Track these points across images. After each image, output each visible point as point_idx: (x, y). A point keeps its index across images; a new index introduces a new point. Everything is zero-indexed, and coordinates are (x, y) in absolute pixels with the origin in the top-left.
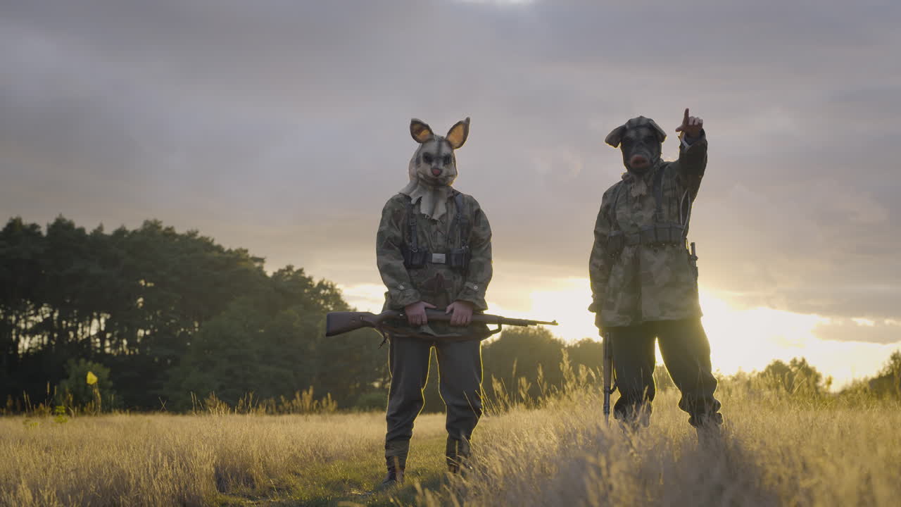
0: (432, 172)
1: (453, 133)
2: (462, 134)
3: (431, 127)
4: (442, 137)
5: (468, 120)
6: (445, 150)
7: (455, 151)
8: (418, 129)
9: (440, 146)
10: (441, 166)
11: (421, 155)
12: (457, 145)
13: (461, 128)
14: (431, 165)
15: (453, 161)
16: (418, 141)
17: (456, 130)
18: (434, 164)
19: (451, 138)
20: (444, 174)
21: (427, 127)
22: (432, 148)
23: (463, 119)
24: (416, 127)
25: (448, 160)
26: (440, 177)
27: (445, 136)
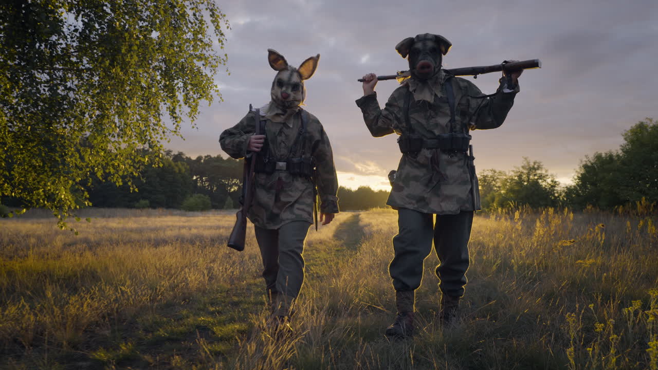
0: (282, 95)
1: (304, 66)
2: (311, 68)
3: (286, 58)
4: (295, 69)
5: (318, 56)
6: (295, 79)
7: (305, 81)
8: (275, 60)
9: (291, 75)
10: (289, 91)
11: (276, 80)
12: (306, 77)
13: (311, 63)
14: (282, 89)
15: (301, 89)
16: (275, 69)
17: (307, 64)
18: (284, 89)
19: (302, 70)
20: (291, 98)
21: (282, 58)
22: (285, 76)
23: (315, 55)
24: (273, 57)
25: (297, 87)
26: (288, 100)
27: (297, 68)
